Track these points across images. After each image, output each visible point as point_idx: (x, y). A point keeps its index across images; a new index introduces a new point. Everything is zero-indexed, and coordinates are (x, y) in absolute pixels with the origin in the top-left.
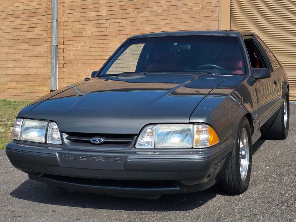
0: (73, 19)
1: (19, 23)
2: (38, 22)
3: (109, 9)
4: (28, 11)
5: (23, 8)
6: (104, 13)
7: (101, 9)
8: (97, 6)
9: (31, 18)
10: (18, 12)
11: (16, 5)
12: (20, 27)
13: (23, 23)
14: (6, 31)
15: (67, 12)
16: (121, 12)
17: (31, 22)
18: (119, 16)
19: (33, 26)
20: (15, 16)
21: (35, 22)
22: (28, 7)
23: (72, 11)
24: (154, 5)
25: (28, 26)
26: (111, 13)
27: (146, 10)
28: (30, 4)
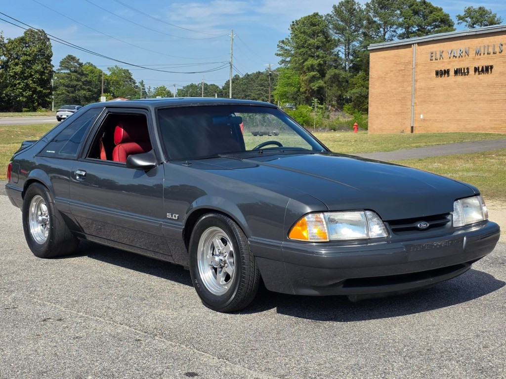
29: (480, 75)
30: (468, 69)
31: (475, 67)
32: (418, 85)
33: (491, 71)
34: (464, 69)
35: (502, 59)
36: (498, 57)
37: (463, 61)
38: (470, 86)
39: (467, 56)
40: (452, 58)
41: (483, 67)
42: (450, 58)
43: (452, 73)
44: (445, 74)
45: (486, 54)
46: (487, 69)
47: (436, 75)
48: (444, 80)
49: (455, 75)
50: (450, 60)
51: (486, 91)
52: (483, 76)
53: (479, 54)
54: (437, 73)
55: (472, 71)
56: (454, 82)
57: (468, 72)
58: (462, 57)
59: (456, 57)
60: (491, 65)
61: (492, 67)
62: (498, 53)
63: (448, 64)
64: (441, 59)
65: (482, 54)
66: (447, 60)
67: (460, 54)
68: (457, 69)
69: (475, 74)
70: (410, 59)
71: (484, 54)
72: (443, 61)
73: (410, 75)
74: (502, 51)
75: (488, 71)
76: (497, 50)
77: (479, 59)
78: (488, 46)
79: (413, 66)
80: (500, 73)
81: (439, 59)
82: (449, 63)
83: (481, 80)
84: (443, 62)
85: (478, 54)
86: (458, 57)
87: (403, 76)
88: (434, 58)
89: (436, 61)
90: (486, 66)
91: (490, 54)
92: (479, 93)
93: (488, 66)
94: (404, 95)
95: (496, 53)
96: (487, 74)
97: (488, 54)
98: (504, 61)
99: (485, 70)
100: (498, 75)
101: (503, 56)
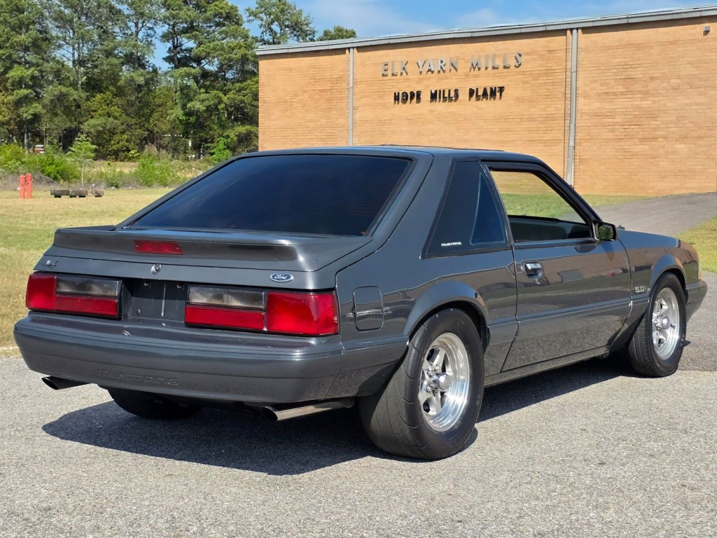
29: (480, 102)
30: (456, 91)
31: (471, 89)
32: (358, 116)
33: (501, 95)
34: (449, 91)
35: (521, 76)
36: (512, 74)
37: (446, 78)
38: (462, 119)
39: (453, 70)
40: (424, 73)
41: (485, 90)
42: (421, 72)
43: (426, 96)
44: (412, 99)
45: (490, 68)
46: (493, 93)
47: (395, 100)
48: (411, 107)
49: (431, 102)
50: (421, 76)
51: (492, 127)
52: (485, 104)
53: (477, 68)
54: (396, 98)
55: (464, 95)
56: (430, 111)
57: (457, 96)
58: (444, 71)
59: (433, 72)
60: (501, 85)
61: (501, 89)
62: (512, 67)
63: (418, 82)
64: (404, 74)
65: (483, 69)
66: (416, 77)
67: (441, 68)
68: (436, 91)
69: (470, 100)
70: (342, 73)
71: (486, 68)
72: (407, 77)
73: (343, 98)
74: (520, 65)
75: (495, 95)
76: (512, 63)
77: (477, 76)
78: (495, 56)
79: (348, 84)
80: (518, 98)
81: (399, 74)
82: (419, 81)
83: (483, 109)
84: (407, 80)
85: (474, 69)
86: (436, 72)
87: (329, 100)
88: (389, 73)
89: (394, 77)
90: (491, 88)
91: (498, 68)
92: (479, 131)
93: (495, 88)
94: (331, 131)
95: (509, 68)
96: (494, 99)
97: (494, 68)
98: (524, 80)
99: (489, 94)
100: (513, 101)
101: (523, 73)
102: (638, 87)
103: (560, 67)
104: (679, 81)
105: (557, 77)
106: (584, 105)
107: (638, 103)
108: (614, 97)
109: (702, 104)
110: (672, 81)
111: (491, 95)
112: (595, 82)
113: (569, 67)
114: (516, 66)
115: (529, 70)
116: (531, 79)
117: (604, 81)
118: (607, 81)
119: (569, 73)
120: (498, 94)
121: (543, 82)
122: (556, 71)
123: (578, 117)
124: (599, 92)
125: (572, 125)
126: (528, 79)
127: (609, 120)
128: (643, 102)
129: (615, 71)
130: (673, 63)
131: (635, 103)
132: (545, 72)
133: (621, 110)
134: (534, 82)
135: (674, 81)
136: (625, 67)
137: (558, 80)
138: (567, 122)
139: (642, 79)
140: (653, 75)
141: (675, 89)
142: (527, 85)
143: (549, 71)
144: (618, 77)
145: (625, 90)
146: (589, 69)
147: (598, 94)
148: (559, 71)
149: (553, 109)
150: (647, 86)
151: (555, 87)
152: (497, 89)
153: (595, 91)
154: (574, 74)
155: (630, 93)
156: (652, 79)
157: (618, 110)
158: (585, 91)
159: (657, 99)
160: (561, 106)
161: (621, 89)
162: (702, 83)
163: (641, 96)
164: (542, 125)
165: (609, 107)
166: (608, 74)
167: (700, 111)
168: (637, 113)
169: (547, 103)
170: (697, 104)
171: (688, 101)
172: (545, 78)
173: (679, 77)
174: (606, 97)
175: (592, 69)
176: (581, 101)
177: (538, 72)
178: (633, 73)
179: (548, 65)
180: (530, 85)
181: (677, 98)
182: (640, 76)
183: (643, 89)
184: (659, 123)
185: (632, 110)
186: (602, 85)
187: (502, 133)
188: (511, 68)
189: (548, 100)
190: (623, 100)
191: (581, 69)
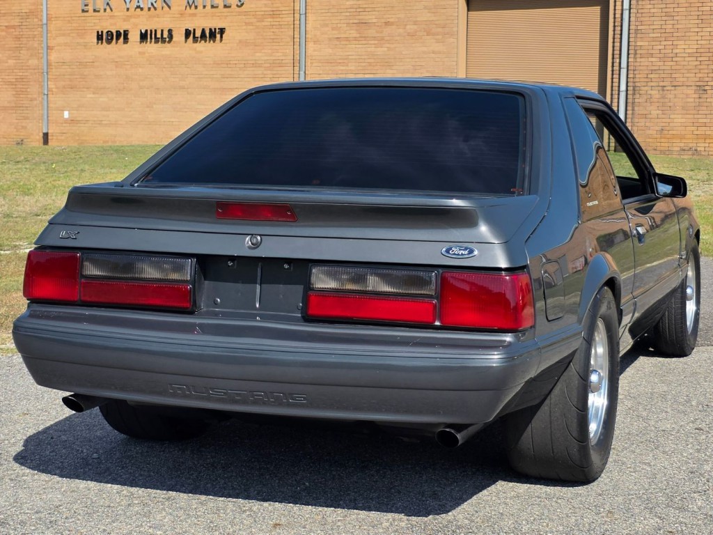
0: (321, 72)
1: (260, 72)
2: (284, 72)
3: (357, 64)
4: (271, 62)
5: (266, 58)
6: (353, 68)
7: (350, 64)
8: (345, 61)
9: (276, 69)
10: (260, 62)
11: (258, 54)
12: (262, 76)
13: (265, 72)
14: (246, 79)
15: (314, 65)
16: (369, 68)
17: (275, 72)
18: (367, 72)
19: (278, 76)
20: (255, 65)
21: (279, 72)
22: (272, 58)
23: (320, 64)
24: (401, 64)
25: (271, 76)
26: (360, 68)
27: (394, 68)
28: (274, 54)
29: (197, 45)
30: (170, 31)
31: (186, 30)
32: (54, 57)
33: (221, 37)
34: (162, 31)
35: (244, 17)
36: (234, 14)
37: (158, 16)
38: (177, 63)
39: (166, 8)
40: (132, 10)
41: (203, 31)
42: (128, 9)
43: (134, 36)
44: (118, 38)
45: (209, 7)
46: (213, 35)
47: (98, 39)
48: (117, 48)
49: (141, 42)
50: (128, 13)
51: (212, 73)
52: (202, 46)
53: (193, 6)
54: (100, 37)
55: (179, 36)
56: (140, 53)
57: (171, 36)
58: (155, 9)
59: (142, 9)
60: (222, 26)
61: (222, 31)
62: (234, 6)
63: (124, 20)
64: (108, 10)
65: (200, 7)
66: (122, 14)
67: (152, 4)
68: (146, 31)
69: (186, 41)
70: (33, 7)
71: (204, 7)
72: (111, 14)
73: (34, 36)
74: (243, 4)
75: (215, 37)
76: (234, 1)
77: (194, 15)
79: (41, 20)
80: (240, 41)
81: (102, 11)
82: (127, 19)
83: (201, 52)
84: (112, 17)
85: (190, 7)
86: (146, 9)
87: (18, 38)
88: (90, 8)
89: (96, 14)
90: (211, 30)
91: (217, 7)
92: (197, 76)
93: (215, 29)
94: (21, 74)
95: (230, 7)
96: (214, 42)
97: (213, 7)
98: (247, 21)
99: (208, 35)
100: (236, 45)
101: (246, 13)
102: (372, 32)
103: (287, 8)
104: (415, 27)
105: (283, 19)
106: (314, 51)
107: (373, 49)
108: (347, 43)
109: (440, 53)
110: (408, 27)
111: (210, 37)
112: (327, 25)
113: (297, 8)
114: (237, 6)
115: (252, 10)
116: (255, 20)
117: (335, 26)
118: (339, 25)
119: (297, 16)
120: (218, 36)
121: (269, 24)
122: (283, 12)
123: (308, 64)
124: (331, 36)
125: (302, 73)
126: (251, 21)
127: (342, 68)
128: (379, 49)
129: (348, 14)
130: (409, 8)
131: (369, 49)
132: (271, 13)
133: (354, 57)
134: (258, 24)
135: (411, 28)
136: (358, 10)
137: (286, 23)
138: (297, 69)
139: (377, 24)
140: (388, 20)
141: (411, 35)
142: (251, 27)
143: (275, 13)
144: (351, 21)
145: (358, 35)
146: (320, 11)
147: (330, 39)
148: (287, 12)
149: (281, 54)
150: (382, 32)
151: (283, 30)
152: (217, 31)
153: (326, 36)
154: (303, 17)
155: (363, 39)
156: (387, 24)
157: (350, 57)
158: (315, 36)
159: (392, 46)
160: (289, 51)
161: (354, 34)
162: (440, 30)
163: (376, 42)
164: (269, 72)
165: (341, 54)
166: (339, 18)
167: (437, 59)
168: (372, 61)
169: (274, 47)
170: (434, 52)
171: (425, 49)
172: (272, 20)
173: (415, 23)
174: (338, 43)
175: (323, 11)
176: (310, 45)
177: (263, 13)
178: (367, 17)
179: (275, 5)
180: (254, 27)
181: (414, 45)
182: (374, 21)
183: (378, 35)
184: (395, 72)
185: (366, 57)
186: (333, 29)
187: (223, 80)
188: (232, 7)
189: (274, 44)
190: (357, 46)
191: (310, 11)
